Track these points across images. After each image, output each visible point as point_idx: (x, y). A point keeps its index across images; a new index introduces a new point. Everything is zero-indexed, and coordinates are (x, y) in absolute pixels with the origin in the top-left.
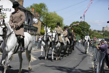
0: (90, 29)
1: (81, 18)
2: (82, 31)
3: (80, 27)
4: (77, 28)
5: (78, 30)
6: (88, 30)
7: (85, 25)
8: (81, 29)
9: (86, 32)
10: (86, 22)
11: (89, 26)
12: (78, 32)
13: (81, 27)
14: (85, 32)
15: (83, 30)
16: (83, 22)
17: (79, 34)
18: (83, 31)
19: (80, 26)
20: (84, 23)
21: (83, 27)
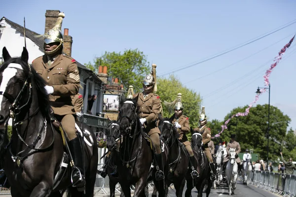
0: (288, 129)
1: (258, 91)
2: (263, 138)
3: (255, 122)
4: (247, 127)
5: (249, 133)
6: (282, 133)
7: (272, 116)
8: (259, 130)
9: (278, 139)
10: (276, 108)
11: (285, 119)
12: (251, 138)
13: (259, 124)
14: (272, 140)
15: (267, 131)
16: (266, 105)
17: (255, 147)
18: (268, 138)
19: (258, 119)
20: (268, 111)
21: (266, 124)
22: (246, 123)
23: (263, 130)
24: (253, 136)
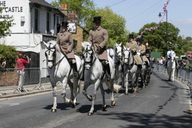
0: (178, 36)
1: (160, 15)
2: (163, 42)
3: (158, 33)
4: (153, 36)
5: (155, 40)
6: (175, 39)
7: (168, 29)
8: (161, 38)
9: (172, 43)
10: (170, 24)
11: (177, 30)
12: (156, 43)
13: (160, 34)
14: (169, 44)
15: (166, 38)
16: (164, 22)
17: (159, 48)
18: (166, 42)
19: (159, 31)
20: (166, 26)
21: (164, 34)
22: (152, 34)
23: (163, 38)
24: (157, 42)
